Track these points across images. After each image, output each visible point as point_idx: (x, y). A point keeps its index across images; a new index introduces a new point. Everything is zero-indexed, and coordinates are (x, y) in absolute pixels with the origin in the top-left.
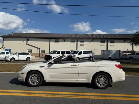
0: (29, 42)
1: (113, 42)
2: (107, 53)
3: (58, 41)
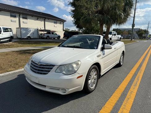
1: (25, 19)
2: (24, 32)
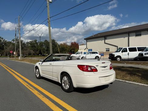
0: (107, 41)
3: (140, 35)
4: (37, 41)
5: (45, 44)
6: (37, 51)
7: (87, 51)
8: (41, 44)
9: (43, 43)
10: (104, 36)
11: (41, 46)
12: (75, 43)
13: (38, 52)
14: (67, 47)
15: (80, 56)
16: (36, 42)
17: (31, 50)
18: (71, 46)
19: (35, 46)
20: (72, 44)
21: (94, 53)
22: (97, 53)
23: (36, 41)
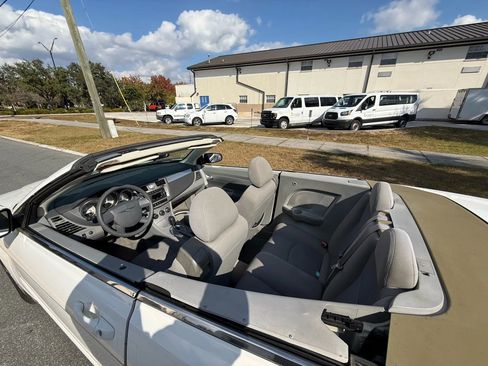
0: (242, 78)
2: (481, 99)
3: (310, 68)
4: (45, 67)
5: (72, 75)
6: (53, 95)
7: (196, 101)
8: (62, 76)
9: (68, 73)
10: (235, 64)
11: (60, 81)
12: (161, 77)
13: (57, 99)
14: (142, 88)
15: (188, 116)
16: (42, 70)
17: (31, 94)
18: (152, 87)
19: (40, 80)
20: (154, 79)
21: (221, 107)
22: (229, 107)
23: (38, 63)
